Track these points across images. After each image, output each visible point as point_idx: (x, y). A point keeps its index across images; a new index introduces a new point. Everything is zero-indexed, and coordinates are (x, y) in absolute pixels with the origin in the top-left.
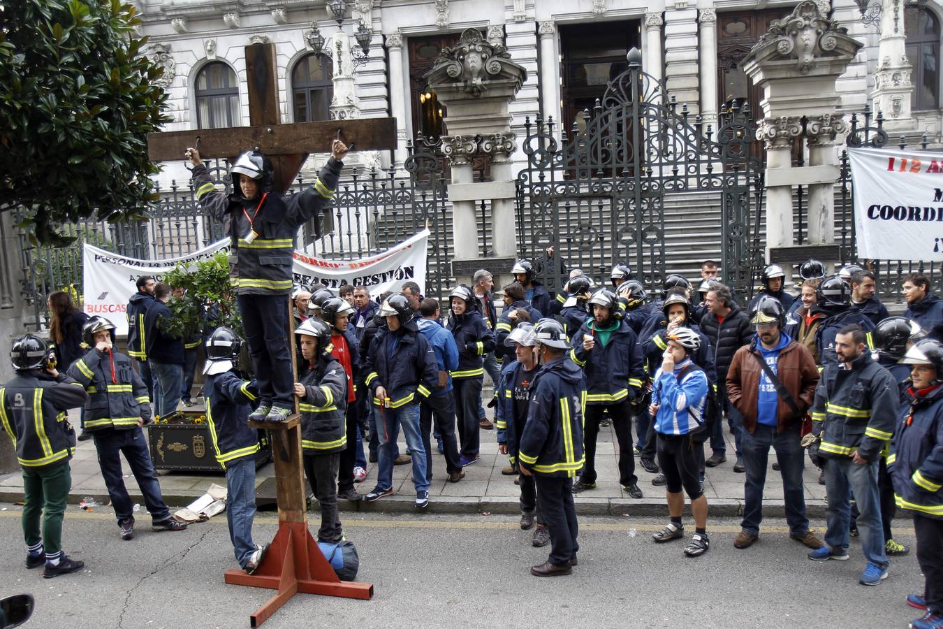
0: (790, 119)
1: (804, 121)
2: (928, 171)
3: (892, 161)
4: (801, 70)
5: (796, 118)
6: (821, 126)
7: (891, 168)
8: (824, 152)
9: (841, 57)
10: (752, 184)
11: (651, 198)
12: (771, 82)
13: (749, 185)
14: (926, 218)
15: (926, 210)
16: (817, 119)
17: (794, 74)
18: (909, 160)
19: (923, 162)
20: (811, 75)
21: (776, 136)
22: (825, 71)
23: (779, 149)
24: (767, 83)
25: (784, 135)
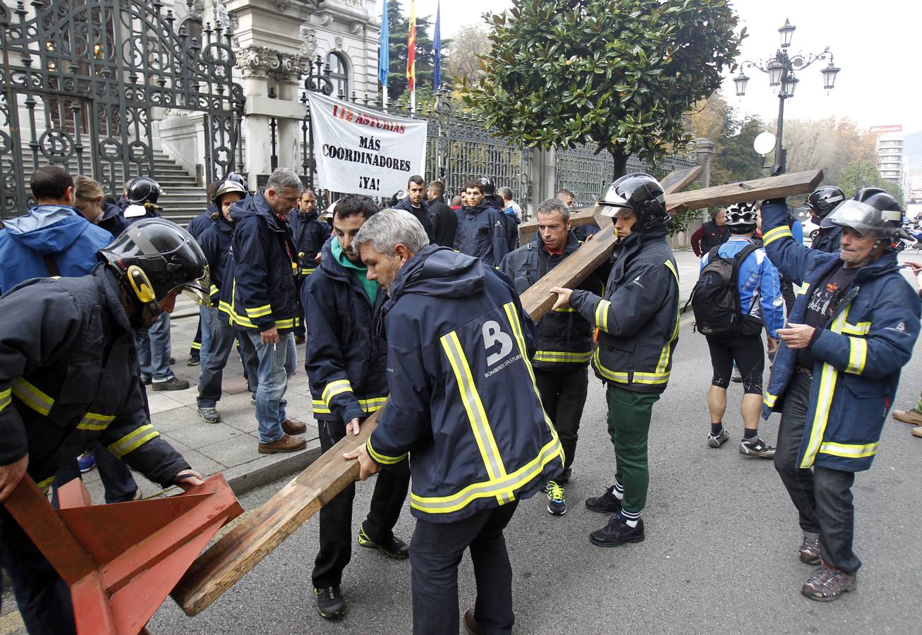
0: (271, 51)
1: (280, 57)
2: (356, 122)
3: (336, 107)
4: (279, 6)
5: (275, 52)
6: (292, 65)
7: (335, 114)
8: (293, 88)
9: (308, 5)
10: (234, 110)
11: (135, 109)
12: (254, 10)
13: (233, 110)
14: (355, 160)
15: (355, 152)
16: (290, 57)
17: (273, 9)
18: (347, 110)
19: (355, 114)
20: (285, 13)
21: (258, 66)
22: (295, 14)
23: (260, 78)
24: (250, 10)
25: (265, 65)
